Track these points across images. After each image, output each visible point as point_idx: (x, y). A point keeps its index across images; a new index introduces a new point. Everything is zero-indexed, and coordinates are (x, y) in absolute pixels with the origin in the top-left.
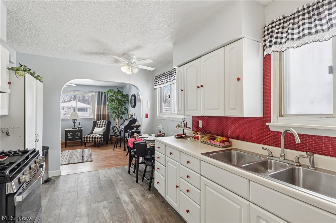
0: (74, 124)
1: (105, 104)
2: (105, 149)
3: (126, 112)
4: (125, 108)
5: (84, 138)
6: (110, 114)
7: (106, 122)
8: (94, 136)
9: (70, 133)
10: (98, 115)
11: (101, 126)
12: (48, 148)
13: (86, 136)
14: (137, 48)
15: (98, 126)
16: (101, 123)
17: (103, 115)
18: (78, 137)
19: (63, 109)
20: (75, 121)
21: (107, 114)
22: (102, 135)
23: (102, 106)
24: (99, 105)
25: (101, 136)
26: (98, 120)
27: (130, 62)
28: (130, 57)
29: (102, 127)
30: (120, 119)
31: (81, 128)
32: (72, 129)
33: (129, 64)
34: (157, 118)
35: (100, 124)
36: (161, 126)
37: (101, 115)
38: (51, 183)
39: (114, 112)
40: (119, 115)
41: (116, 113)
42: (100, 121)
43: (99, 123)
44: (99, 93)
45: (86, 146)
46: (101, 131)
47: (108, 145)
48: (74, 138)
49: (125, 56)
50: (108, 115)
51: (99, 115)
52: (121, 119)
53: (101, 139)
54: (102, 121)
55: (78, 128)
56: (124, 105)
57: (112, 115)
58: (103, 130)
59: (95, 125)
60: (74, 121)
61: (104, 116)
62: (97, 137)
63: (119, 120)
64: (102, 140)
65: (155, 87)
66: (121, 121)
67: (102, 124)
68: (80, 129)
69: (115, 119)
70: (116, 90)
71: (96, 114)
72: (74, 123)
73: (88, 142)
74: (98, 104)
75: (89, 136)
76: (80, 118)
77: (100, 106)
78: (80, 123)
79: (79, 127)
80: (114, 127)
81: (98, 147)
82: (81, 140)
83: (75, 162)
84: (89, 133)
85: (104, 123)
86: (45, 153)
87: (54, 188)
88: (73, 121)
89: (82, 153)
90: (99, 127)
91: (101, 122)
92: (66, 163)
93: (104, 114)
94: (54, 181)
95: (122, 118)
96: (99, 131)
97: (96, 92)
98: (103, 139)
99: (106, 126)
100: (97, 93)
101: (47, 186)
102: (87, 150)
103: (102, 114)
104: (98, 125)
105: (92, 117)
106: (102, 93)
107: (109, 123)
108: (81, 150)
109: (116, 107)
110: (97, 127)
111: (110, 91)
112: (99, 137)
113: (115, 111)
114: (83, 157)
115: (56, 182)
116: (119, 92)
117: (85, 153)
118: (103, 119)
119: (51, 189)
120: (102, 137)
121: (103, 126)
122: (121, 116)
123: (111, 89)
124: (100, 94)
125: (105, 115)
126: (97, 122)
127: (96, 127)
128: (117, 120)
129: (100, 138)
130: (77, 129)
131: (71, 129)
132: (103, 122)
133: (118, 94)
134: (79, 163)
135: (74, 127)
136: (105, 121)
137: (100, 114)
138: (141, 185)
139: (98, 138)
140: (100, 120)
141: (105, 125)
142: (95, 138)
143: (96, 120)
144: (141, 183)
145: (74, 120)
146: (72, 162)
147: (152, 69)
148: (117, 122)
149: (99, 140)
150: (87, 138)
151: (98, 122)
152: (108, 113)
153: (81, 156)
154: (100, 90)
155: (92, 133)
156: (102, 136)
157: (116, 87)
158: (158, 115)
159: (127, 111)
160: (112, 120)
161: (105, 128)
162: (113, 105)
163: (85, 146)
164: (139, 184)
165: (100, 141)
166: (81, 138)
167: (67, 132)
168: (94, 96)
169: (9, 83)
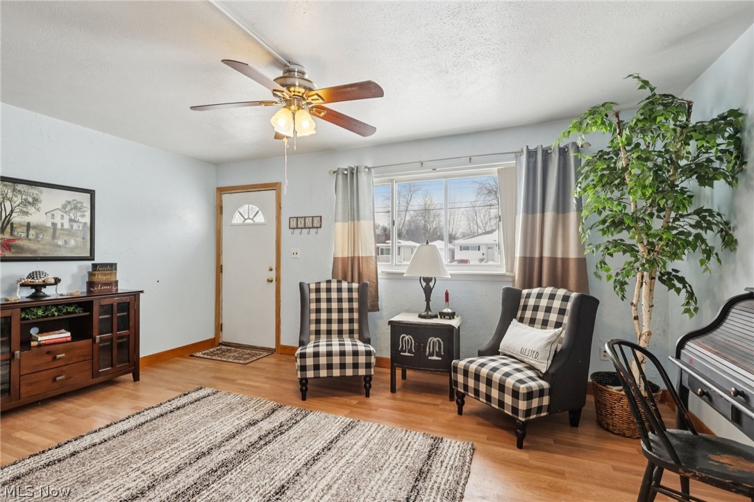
0: (428, 299)
1: (562, 206)
5: (456, 367)
6: (594, 258)
7: (566, 299)
9: (407, 337)
10: (527, 262)
11: (540, 315)
13: (463, 363)
15: (528, 314)
16: (544, 302)
17: (553, 260)
18: (435, 358)
20: (431, 284)
21: (573, 254)
22: (544, 377)
23: (549, 215)
24: (534, 212)
25: (534, 385)
26: (530, 287)
29: (545, 324)
31: (452, 316)
32: (420, 316)
35: (536, 308)
37: (541, 258)
41: (631, 249)
42: (536, 291)
43: (532, 302)
44: (531, 154)
46: (535, 348)
47: (580, 429)
48: (420, 359)
50: (582, 263)
51: (532, 259)
53: (535, 403)
54: (548, 290)
55: (443, 315)
57: (603, 262)
58: (551, 342)
59: (512, 307)
60: (428, 284)
61: (559, 263)
62: (511, 383)
64: (540, 409)
67: (548, 309)
68: (447, 321)
71: (518, 254)
72: (428, 291)
73: (471, 394)
74: (530, 208)
75: (474, 365)
76: (448, 274)
77: (538, 215)
78: (447, 294)
79: (445, 311)
81: (520, 445)
82: (445, 379)
85: (557, 304)
88: (424, 284)
90: (532, 322)
91: (539, 296)
93: (559, 255)
97: (517, 155)
99: (566, 319)
100: (524, 158)
103: (546, 254)
104: (525, 308)
105: (503, 271)
106: (546, 153)
107: (586, 310)
110: (521, 320)
112: (523, 388)
113: (625, 236)
118: (554, 283)
120: (541, 392)
121: (553, 317)
124: (537, 161)
125: (565, 261)
126: (525, 292)
127: (514, 320)
129: (530, 395)
130: (438, 320)
131: (414, 319)
132: (552, 297)
135: (428, 308)
136: (561, 292)
137: (537, 255)
139: (516, 391)
140: (540, 285)
141: (562, 312)
143: (517, 287)
145: (428, 280)
149: (522, 405)
150: (466, 372)
151: (528, 296)
152: (581, 248)
154: (539, 141)
155: (493, 350)
156: (545, 384)
160: (603, 289)
161: (563, 335)
163: (460, 412)
165: (528, 412)
166: (446, 366)
167: (397, 329)
168: (512, 171)
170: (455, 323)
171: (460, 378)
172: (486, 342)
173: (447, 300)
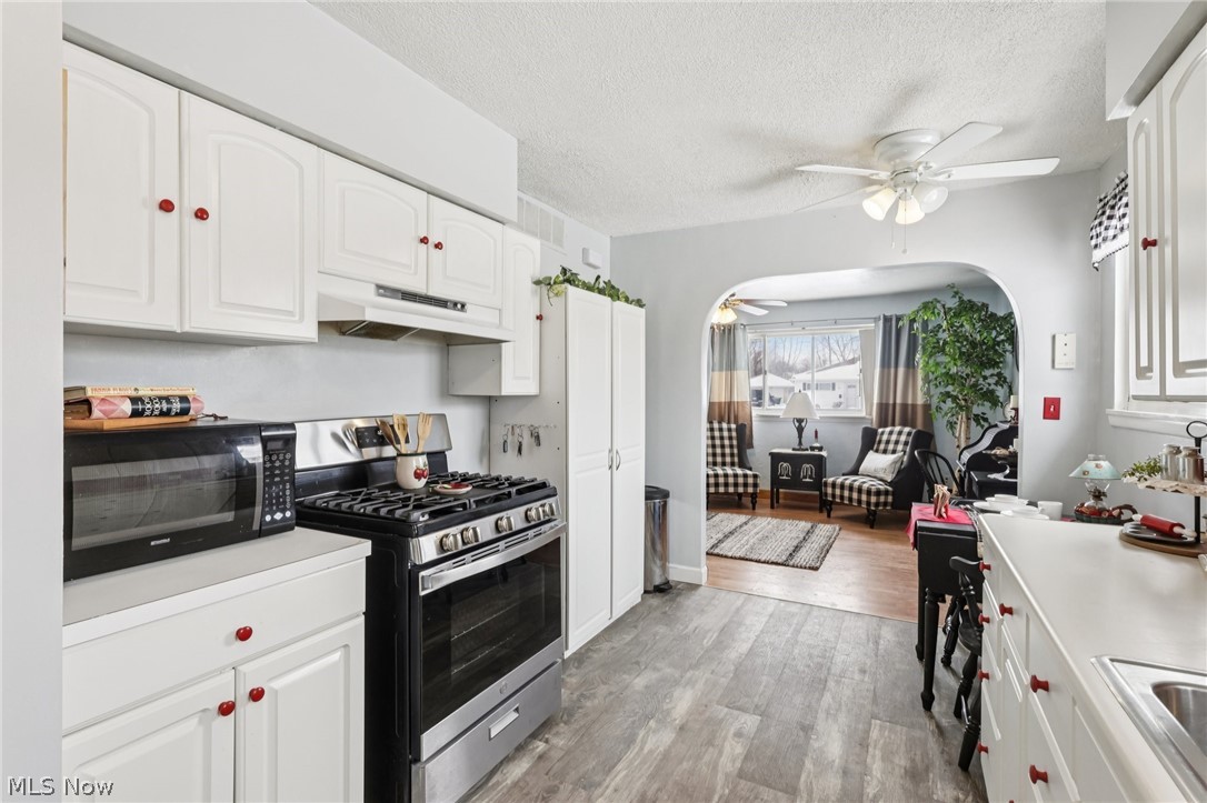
0: (800, 436)
1: (910, 364)
2: (890, 539)
3: (1001, 392)
4: (999, 375)
5: (826, 483)
6: (935, 401)
7: (909, 434)
8: (856, 484)
9: (786, 465)
10: (883, 407)
11: (891, 447)
12: (665, 495)
13: (830, 480)
15: (882, 447)
16: (894, 437)
17: (904, 406)
18: (808, 480)
20: (803, 424)
21: (920, 401)
22: (890, 484)
23: (901, 370)
24: (889, 367)
25: (882, 487)
26: (886, 426)
27: (900, 168)
29: (894, 452)
30: (973, 423)
31: (820, 449)
32: (794, 449)
33: (901, 178)
34: (1113, 421)
35: (888, 442)
37: (894, 404)
38: (667, 597)
39: (948, 395)
40: (968, 409)
41: (955, 399)
42: (888, 429)
43: (885, 437)
44: (887, 320)
45: (833, 514)
46: (885, 466)
48: (795, 481)
50: (927, 407)
51: (887, 405)
52: (978, 423)
53: (882, 499)
54: (898, 429)
55: (813, 449)
56: (995, 364)
57: (939, 407)
58: (895, 462)
59: (870, 441)
60: (800, 424)
61: (910, 408)
62: (865, 486)
63: (968, 427)
64: (885, 504)
65: (1098, 255)
66: (976, 431)
67: (897, 442)
68: (816, 452)
69: (952, 425)
70: (952, 303)
71: (876, 401)
72: (800, 430)
73: (838, 500)
74: (885, 364)
75: (839, 481)
76: (818, 415)
77: (892, 370)
78: (816, 432)
79: (814, 445)
81: (872, 527)
82: (818, 493)
83: (763, 559)
84: (845, 471)
85: (903, 438)
87: (665, 613)
88: (797, 424)
89: (802, 536)
90: (885, 452)
91: (891, 433)
92: (738, 555)
93: (910, 402)
94: (678, 595)
95: (986, 420)
96: (881, 464)
97: (876, 320)
98: (890, 499)
99: (908, 448)
100: (881, 323)
101: (655, 601)
102: (825, 530)
103: (899, 401)
104: (880, 442)
105: (863, 414)
106: (899, 319)
107: (921, 440)
108: (809, 525)
109: (954, 370)
110: (877, 451)
111: (925, 306)
112: (875, 489)
113: (950, 388)
114: (797, 548)
115: (678, 599)
116: (967, 307)
117: (813, 537)
118: (904, 424)
119: (657, 614)
120: (886, 493)
121: (900, 447)
122: (976, 410)
123: (928, 300)
124: (892, 325)
125: (914, 406)
126: (880, 430)
127: (871, 452)
128: (961, 429)
129: (878, 493)
130: (809, 452)
131: (790, 451)
132: (900, 433)
133: (957, 315)
134: (773, 563)
135: (800, 443)
136: (907, 429)
137: (891, 402)
138: (938, 726)
139: (869, 492)
140: (893, 425)
141: (906, 443)
142: (860, 490)
143: (874, 426)
144: (947, 721)
145: (800, 421)
146: (755, 557)
148: (959, 438)
149: (873, 499)
150: (834, 485)
151: (883, 433)
152: (928, 393)
153: (795, 544)
154: (892, 310)
155: (855, 472)
156: (890, 488)
157: (951, 286)
158: (1117, 408)
159: (1010, 388)
160: (939, 427)
161: (905, 458)
162: (938, 364)
163: (829, 516)
165: (877, 504)
166: (818, 484)
167: (776, 458)
168: (871, 333)
169: (540, 318)
170: (824, 453)
171: (829, 490)
172: (849, 466)
173: (816, 436)
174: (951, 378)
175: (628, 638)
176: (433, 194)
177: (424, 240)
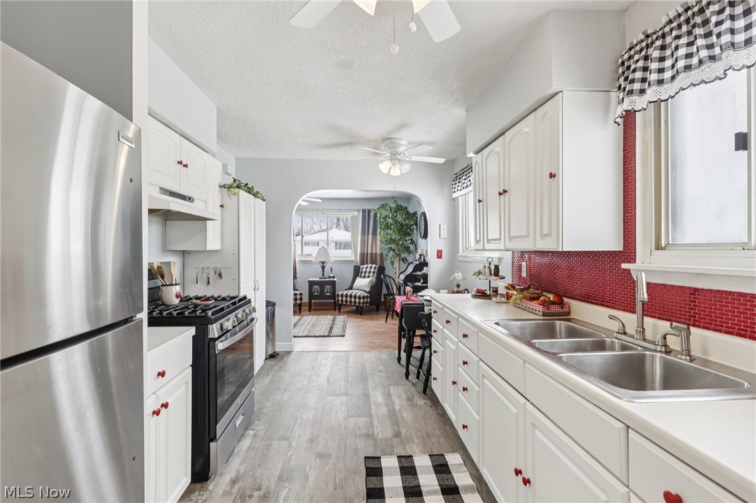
0: (323, 271)
1: (375, 233)
2: (371, 319)
3: (412, 247)
4: (411, 239)
5: (338, 295)
6: (385, 253)
7: (375, 268)
8: (353, 294)
9: (317, 287)
10: (362, 255)
11: (367, 274)
12: (274, 304)
13: (340, 293)
14: (402, 127)
15: (363, 275)
16: (368, 270)
17: (372, 254)
18: (328, 294)
19: (318, 245)
20: (325, 265)
21: (378, 252)
22: (368, 293)
23: (370, 237)
24: (365, 235)
25: (365, 294)
26: (363, 264)
27: (394, 153)
28: (394, 143)
29: (369, 277)
30: (401, 262)
31: (334, 277)
32: (320, 278)
33: (394, 157)
34: (459, 259)
35: (365, 272)
36: (460, 274)
37: (367, 253)
38: (277, 359)
39: (391, 248)
40: (399, 255)
41: (394, 250)
42: (365, 266)
43: (364, 270)
44: (364, 211)
45: (341, 311)
47: (379, 312)
48: (322, 295)
49: (386, 142)
50: (381, 255)
51: (364, 254)
52: (404, 262)
53: (366, 300)
54: (370, 265)
55: (330, 277)
56: (409, 235)
57: (387, 255)
58: (370, 282)
59: (357, 272)
60: (323, 265)
61: (374, 255)
62: (358, 295)
63: (399, 264)
64: (367, 302)
65: (455, 195)
66: (403, 266)
67: (370, 272)
68: (332, 279)
69: (392, 263)
70: (393, 205)
71: (359, 252)
72: (323, 268)
73: (344, 303)
74: (363, 233)
75: (345, 293)
76: (332, 260)
77: (366, 236)
78: (331, 269)
79: (331, 275)
80: (387, 278)
81: (361, 315)
82: (333, 301)
83: (318, 335)
84: (347, 288)
85: (372, 270)
86: (270, 311)
87: (280, 366)
88: (321, 265)
89: (331, 322)
90: (364, 277)
91: (367, 268)
92: (304, 335)
93: (374, 252)
94: (283, 357)
95: (406, 260)
96: (364, 284)
97: (359, 211)
98: (369, 300)
99: (375, 275)
100: (361, 212)
101: (271, 362)
102: (341, 319)
103: (369, 252)
104: (362, 272)
105: (353, 259)
106: (369, 211)
107: (381, 270)
108: (332, 317)
109: (394, 237)
110: (360, 277)
111: (383, 206)
112: (362, 296)
113: (392, 246)
114: (331, 328)
115: (284, 359)
116: (399, 208)
117: (336, 323)
118: (372, 263)
119: (276, 367)
120: (367, 297)
121: (371, 274)
122: (403, 256)
123: (383, 202)
124: (366, 214)
125: (376, 254)
126: (362, 267)
127: (358, 278)
128: (396, 265)
129: (364, 297)
130: (328, 279)
131: (318, 279)
132: (371, 268)
133: (396, 211)
134: (323, 336)
135: (323, 275)
136: (374, 266)
137: (366, 252)
138: (412, 383)
139: (360, 298)
140: (367, 264)
141: (374, 272)
142: (355, 297)
143: (358, 265)
144: (415, 381)
145: (323, 263)
146: (313, 335)
147: (441, 161)
148: (396, 269)
149: (362, 301)
150: (342, 296)
152: (381, 250)
153: (329, 326)
154: (367, 207)
155: (351, 288)
156: (368, 295)
157: (393, 198)
158: (460, 254)
159: (416, 246)
160: (387, 264)
161: (374, 280)
162: (387, 234)
163: (339, 312)
164: (409, 381)
165: (363, 303)
166: (334, 296)
167: (311, 284)
168: (357, 217)
169: (222, 206)
170: (335, 279)
171: (340, 298)
172: (348, 285)
173: (331, 271)
174: (392, 241)
175: (269, 380)
176: (184, 137)
177: (180, 163)
